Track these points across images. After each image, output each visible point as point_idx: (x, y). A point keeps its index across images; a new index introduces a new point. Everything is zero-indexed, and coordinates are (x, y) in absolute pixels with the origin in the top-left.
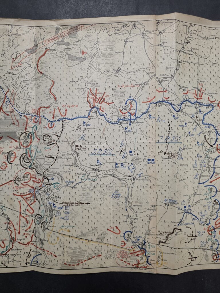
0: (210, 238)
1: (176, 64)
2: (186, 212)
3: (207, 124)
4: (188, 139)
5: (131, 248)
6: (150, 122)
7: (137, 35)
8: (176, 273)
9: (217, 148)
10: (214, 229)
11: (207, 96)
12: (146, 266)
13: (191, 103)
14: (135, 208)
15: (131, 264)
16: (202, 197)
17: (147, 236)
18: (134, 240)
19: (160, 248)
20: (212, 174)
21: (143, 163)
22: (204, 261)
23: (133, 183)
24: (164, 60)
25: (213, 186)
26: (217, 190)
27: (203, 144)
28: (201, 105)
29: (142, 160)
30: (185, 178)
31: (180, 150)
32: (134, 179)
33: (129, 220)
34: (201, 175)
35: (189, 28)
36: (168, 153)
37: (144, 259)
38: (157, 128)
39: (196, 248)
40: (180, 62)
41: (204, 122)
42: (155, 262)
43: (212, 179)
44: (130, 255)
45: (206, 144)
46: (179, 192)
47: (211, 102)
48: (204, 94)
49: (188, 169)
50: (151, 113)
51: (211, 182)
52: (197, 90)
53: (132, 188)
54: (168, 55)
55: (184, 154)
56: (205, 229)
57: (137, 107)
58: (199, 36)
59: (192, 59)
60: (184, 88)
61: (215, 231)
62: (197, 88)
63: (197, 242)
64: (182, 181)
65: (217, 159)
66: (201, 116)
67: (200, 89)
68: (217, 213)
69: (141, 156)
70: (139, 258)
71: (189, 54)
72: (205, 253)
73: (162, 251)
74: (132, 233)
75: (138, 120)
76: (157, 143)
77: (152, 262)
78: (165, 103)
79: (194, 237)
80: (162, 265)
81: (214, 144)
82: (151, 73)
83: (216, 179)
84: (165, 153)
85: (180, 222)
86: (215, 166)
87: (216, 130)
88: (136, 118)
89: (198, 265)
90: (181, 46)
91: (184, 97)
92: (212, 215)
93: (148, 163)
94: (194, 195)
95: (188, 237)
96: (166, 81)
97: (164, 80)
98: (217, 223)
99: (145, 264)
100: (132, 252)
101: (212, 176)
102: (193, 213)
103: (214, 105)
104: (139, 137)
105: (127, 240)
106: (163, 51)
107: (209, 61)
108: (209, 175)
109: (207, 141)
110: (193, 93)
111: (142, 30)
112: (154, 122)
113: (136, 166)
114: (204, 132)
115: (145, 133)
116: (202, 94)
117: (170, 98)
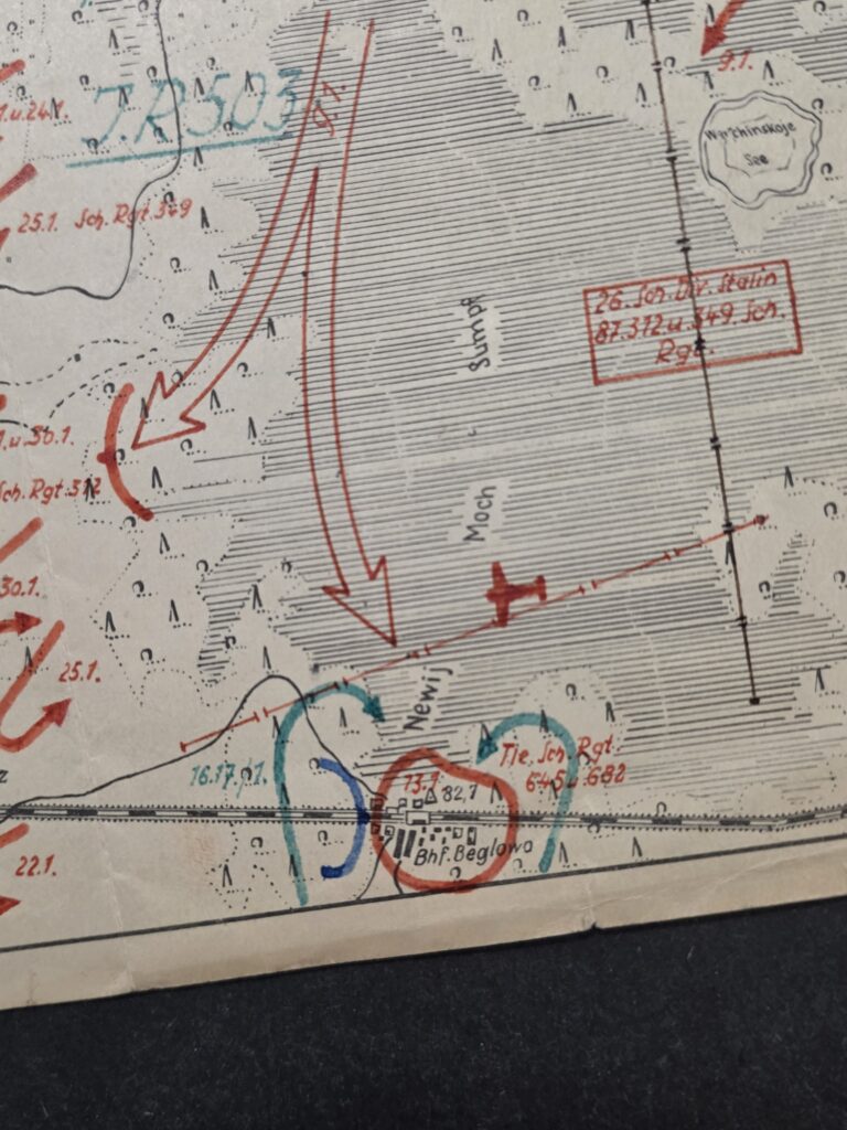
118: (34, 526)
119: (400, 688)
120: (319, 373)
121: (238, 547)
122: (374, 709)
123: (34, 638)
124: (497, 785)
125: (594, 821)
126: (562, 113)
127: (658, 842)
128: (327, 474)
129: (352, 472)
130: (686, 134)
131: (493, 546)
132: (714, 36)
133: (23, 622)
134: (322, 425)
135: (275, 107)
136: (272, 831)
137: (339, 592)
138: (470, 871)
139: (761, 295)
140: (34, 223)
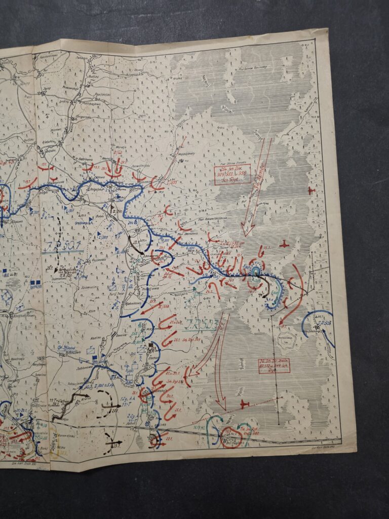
0: (145, 408)
1: (65, 122)
2: (96, 366)
3: (131, 218)
4: (97, 243)
5: (10, 429)
6: (31, 219)
7: (6, 80)
8: (79, 469)
9: (152, 256)
10: (151, 393)
11: (130, 172)
12: (34, 458)
13: (100, 184)
14: (14, 363)
15: (13, 455)
16: (127, 339)
17: (34, 409)
18: (15, 416)
19: (54, 427)
20: (144, 300)
21: (23, 289)
22: (135, 448)
23: (10, 322)
24: (47, 117)
25: (147, 319)
26: (153, 327)
27: (125, 252)
28: (120, 186)
29: (21, 283)
30: (92, 309)
31: (79, 263)
32: (11, 315)
33: (6, 383)
34: (125, 303)
35: (90, 61)
36: (60, 270)
37: (32, 447)
38: (42, 229)
39: (119, 427)
40: (73, 119)
41: (127, 214)
42: (48, 451)
43: (144, 309)
44: (10, 441)
45: (132, 251)
46: (81, 333)
47: (139, 180)
48: (124, 168)
49: (97, 294)
50: (32, 205)
51: (143, 313)
52: (110, 163)
53: (9, 329)
54: (53, 109)
55: (88, 269)
56: (134, 393)
57: (10, 196)
58: (110, 73)
59: (99, 112)
60: (83, 162)
61: (153, 397)
62: (111, 159)
63: (122, 416)
64: (85, 314)
65: (153, 273)
66: (120, 205)
67: (116, 160)
68: (155, 366)
69: (19, 276)
70: (24, 446)
71: (93, 104)
72: (137, 434)
73: (59, 432)
74: (11, 403)
75: (14, 217)
76: (44, 253)
77: (43, 452)
78: (51, 188)
79: (115, 408)
80: (58, 455)
81: (146, 251)
82: (29, 140)
83: (152, 308)
84: (56, 270)
85: (85, 383)
86: (149, 287)
87: (148, 226)
88: (11, 214)
89: (125, 454)
90: (76, 93)
91: (85, 175)
92: (146, 369)
93: (32, 288)
94: (113, 336)
95: (103, 408)
96: (52, 151)
97: (49, 149)
98: (155, 383)
99: (33, 456)
100: (14, 435)
101: (145, 302)
102: (111, 367)
103: (144, 185)
104: (16, 246)
105: (4, 417)
106: (46, 103)
107: (131, 113)
108: (139, 301)
109: (132, 246)
110: (104, 168)
111: (13, 71)
112: (38, 219)
113: (14, 294)
114: (126, 232)
115: (25, 238)
116: (121, 168)
117: (60, 180)
118: (173, 387)
119: (226, 417)
120: (218, 368)
121: (203, 393)
122: (222, 420)
123: (172, 404)
124: (239, 433)
125: (254, 440)
126: (257, 332)
127: (263, 444)
128: (218, 383)
129: (221, 383)
130: (276, 337)
131: (242, 397)
132: (281, 323)
133: (170, 402)
134: (217, 375)
135: (214, 326)
136: (205, 437)
137: (218, 401)
138: (234, 446)
139: (285, 363)
140: (176, 340)
